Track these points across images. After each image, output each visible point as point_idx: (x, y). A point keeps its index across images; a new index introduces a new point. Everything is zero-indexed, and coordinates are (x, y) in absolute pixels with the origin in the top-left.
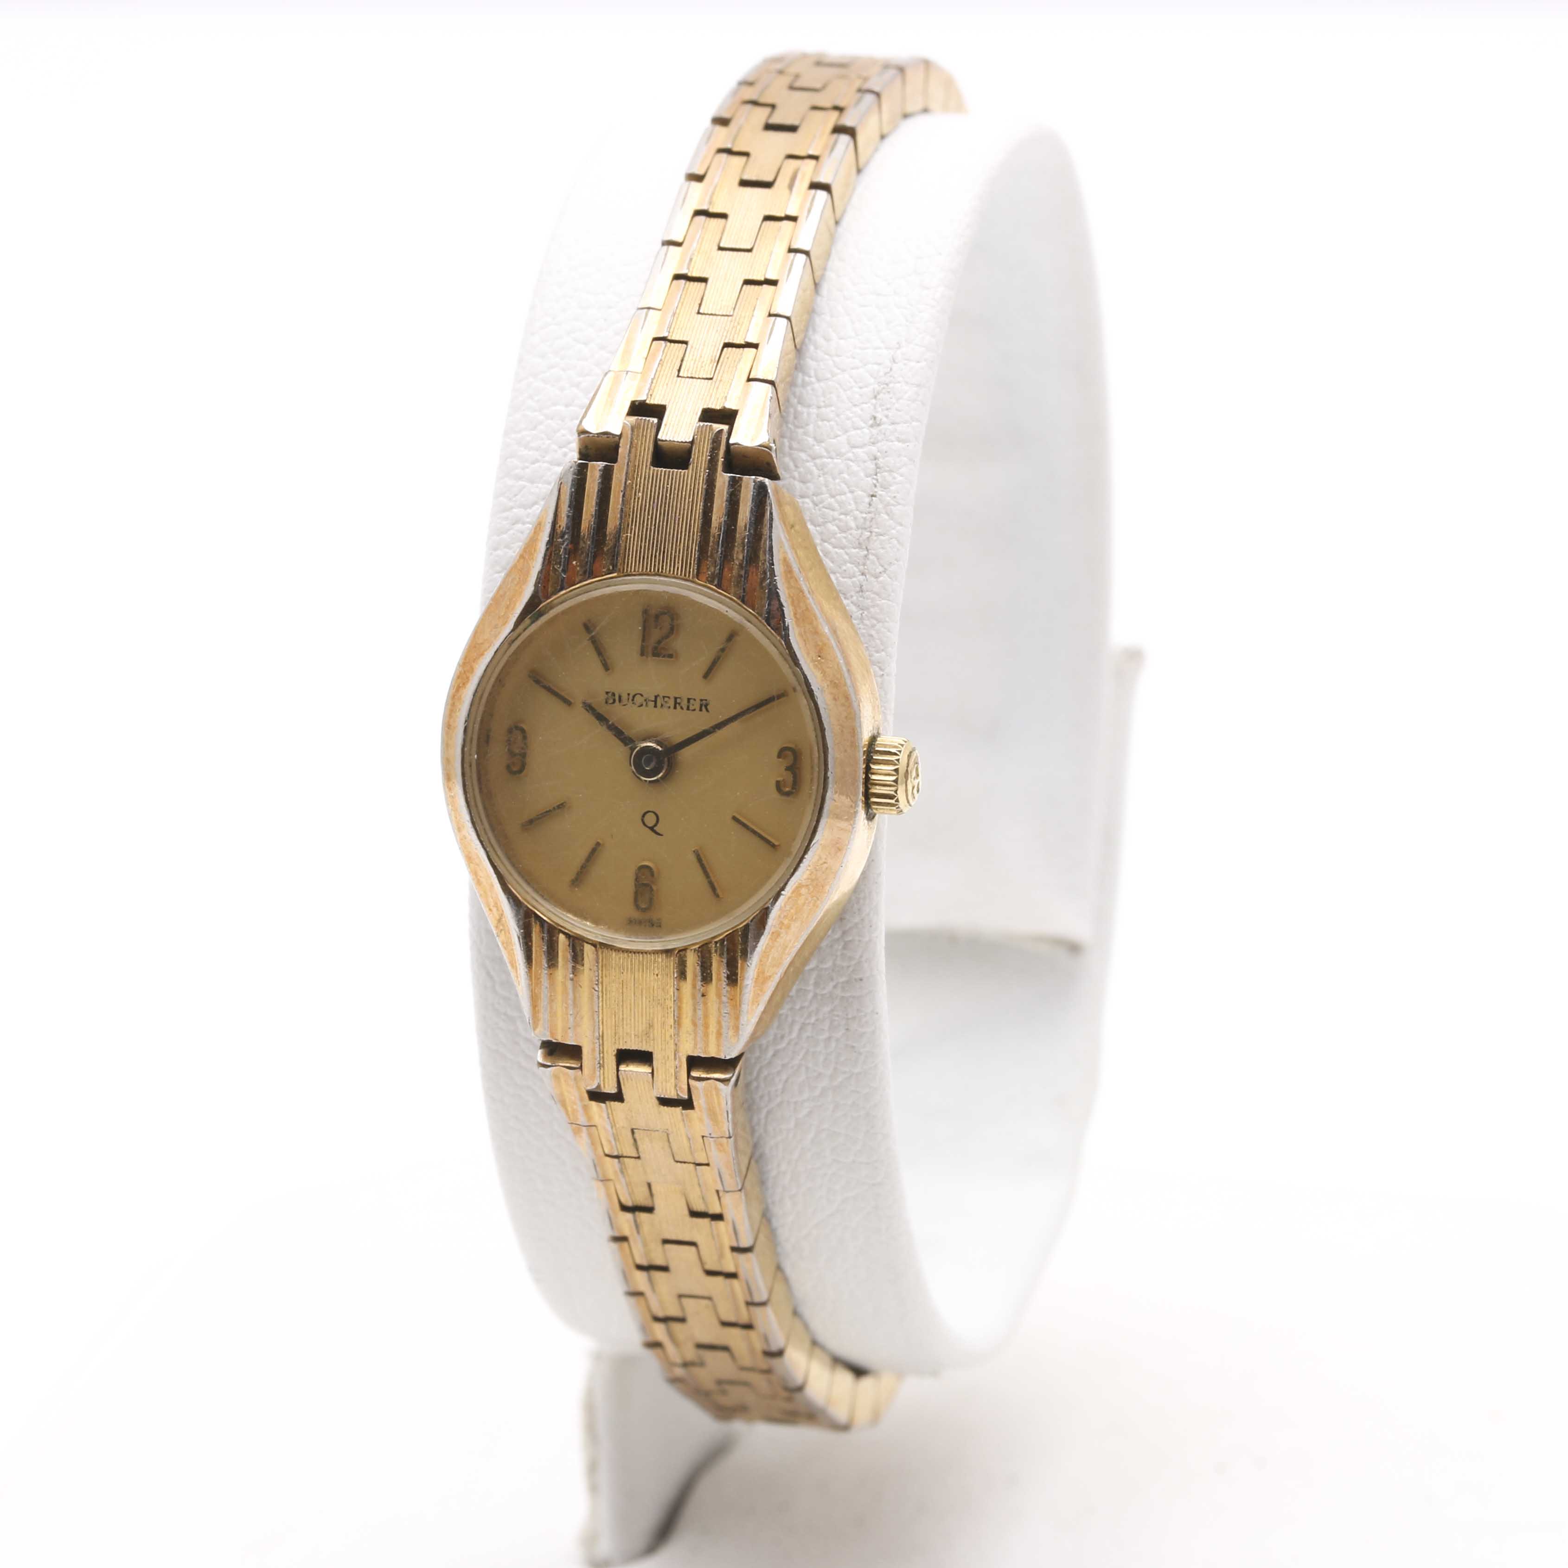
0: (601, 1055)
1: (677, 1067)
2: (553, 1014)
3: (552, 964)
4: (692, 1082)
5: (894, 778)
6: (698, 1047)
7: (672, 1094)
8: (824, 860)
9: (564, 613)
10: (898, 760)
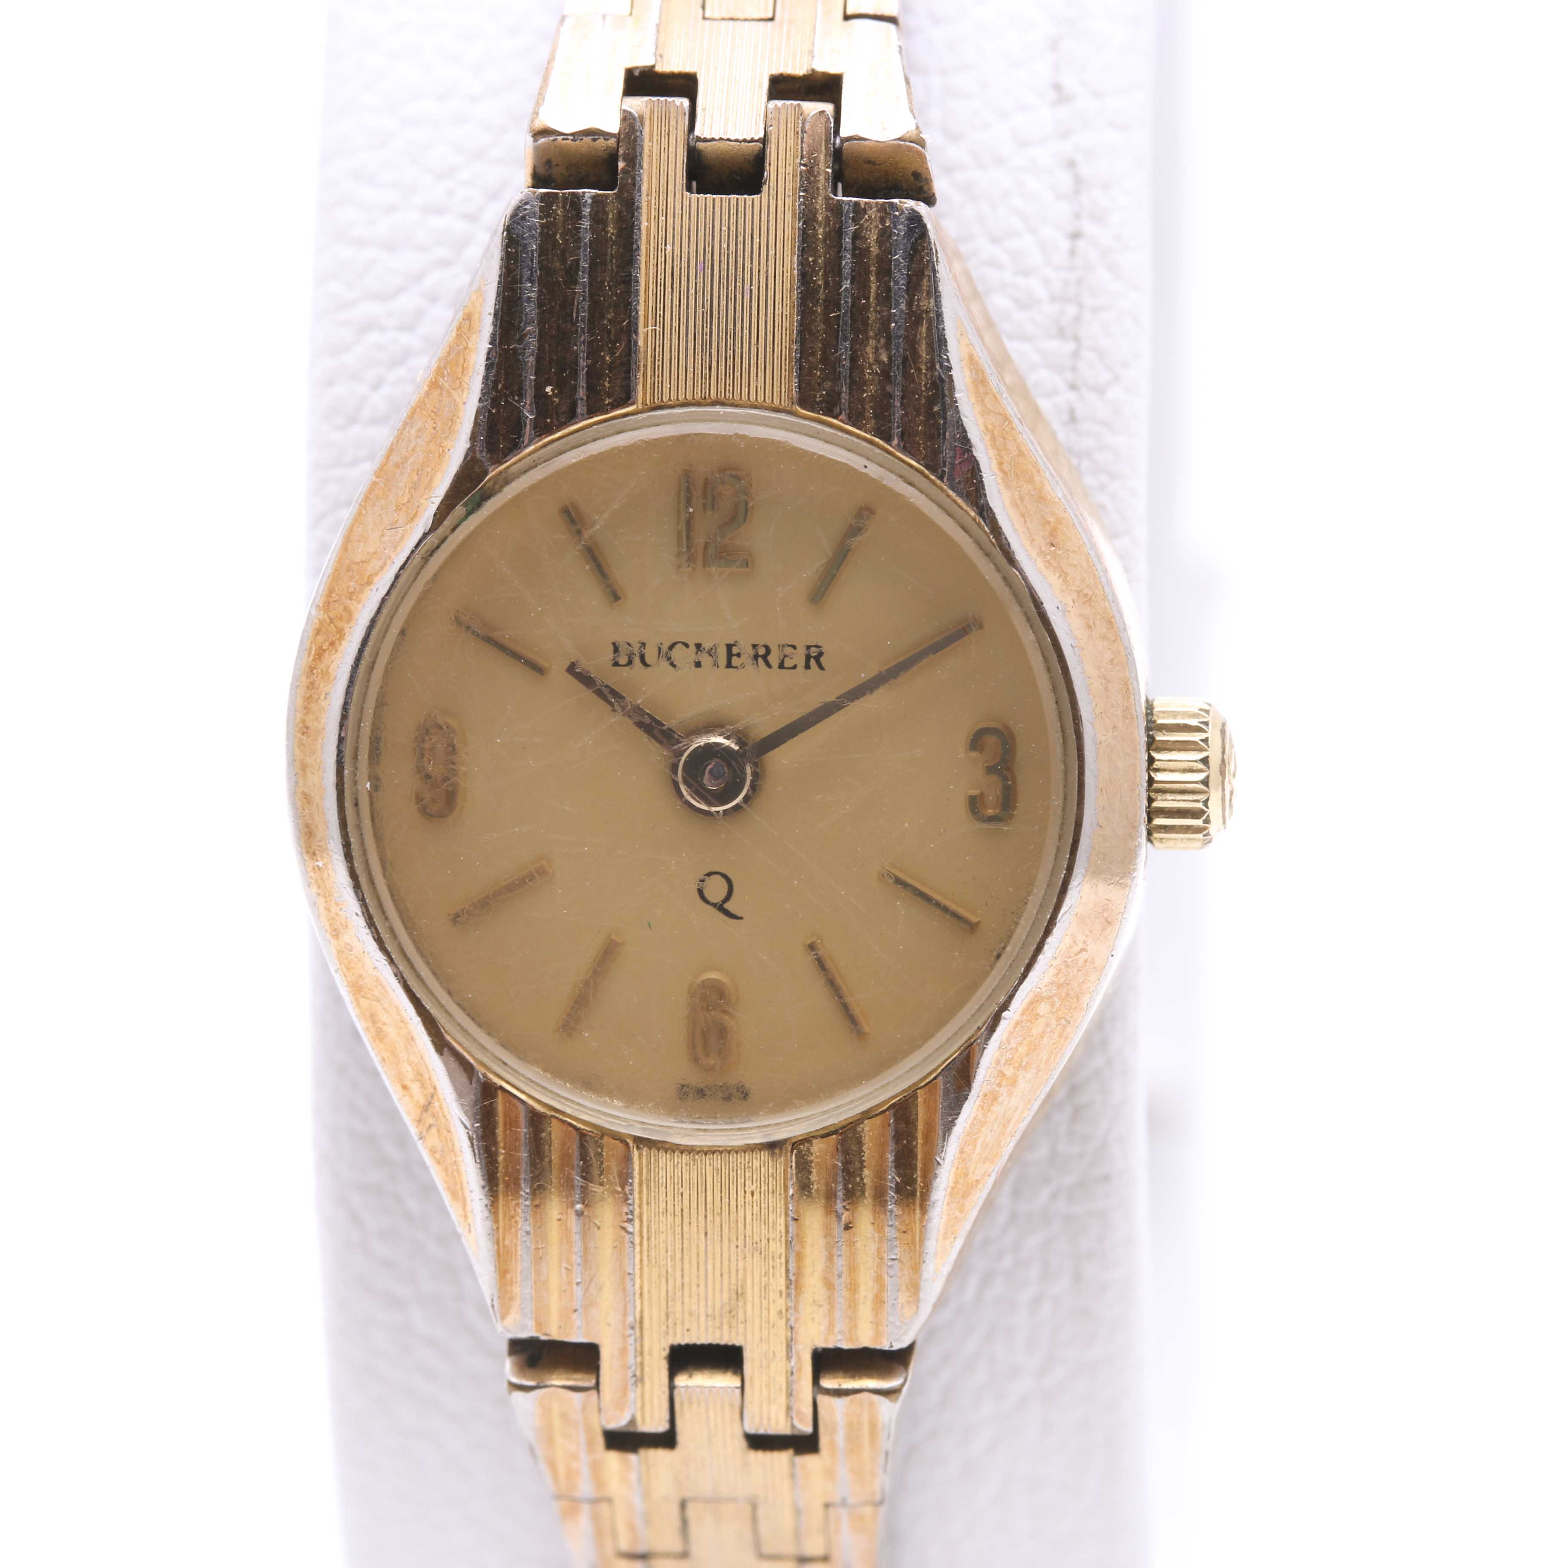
0: (639, 1359)
1: (792, 1373)
2: (541, 1284)
3: (540, 1186)
4: (822, 1400)
5: (1201, 776)
6: (837, 1328)
7: (779, 1426)
8: (1081, 945)
9: (534, 488)
10: (1206, 741)
